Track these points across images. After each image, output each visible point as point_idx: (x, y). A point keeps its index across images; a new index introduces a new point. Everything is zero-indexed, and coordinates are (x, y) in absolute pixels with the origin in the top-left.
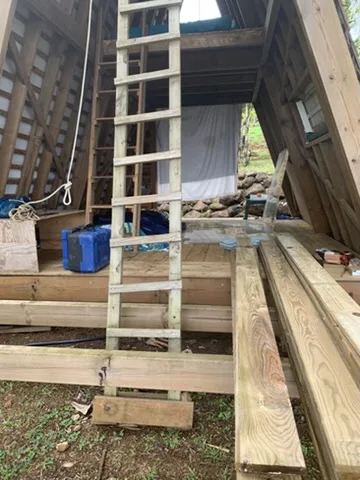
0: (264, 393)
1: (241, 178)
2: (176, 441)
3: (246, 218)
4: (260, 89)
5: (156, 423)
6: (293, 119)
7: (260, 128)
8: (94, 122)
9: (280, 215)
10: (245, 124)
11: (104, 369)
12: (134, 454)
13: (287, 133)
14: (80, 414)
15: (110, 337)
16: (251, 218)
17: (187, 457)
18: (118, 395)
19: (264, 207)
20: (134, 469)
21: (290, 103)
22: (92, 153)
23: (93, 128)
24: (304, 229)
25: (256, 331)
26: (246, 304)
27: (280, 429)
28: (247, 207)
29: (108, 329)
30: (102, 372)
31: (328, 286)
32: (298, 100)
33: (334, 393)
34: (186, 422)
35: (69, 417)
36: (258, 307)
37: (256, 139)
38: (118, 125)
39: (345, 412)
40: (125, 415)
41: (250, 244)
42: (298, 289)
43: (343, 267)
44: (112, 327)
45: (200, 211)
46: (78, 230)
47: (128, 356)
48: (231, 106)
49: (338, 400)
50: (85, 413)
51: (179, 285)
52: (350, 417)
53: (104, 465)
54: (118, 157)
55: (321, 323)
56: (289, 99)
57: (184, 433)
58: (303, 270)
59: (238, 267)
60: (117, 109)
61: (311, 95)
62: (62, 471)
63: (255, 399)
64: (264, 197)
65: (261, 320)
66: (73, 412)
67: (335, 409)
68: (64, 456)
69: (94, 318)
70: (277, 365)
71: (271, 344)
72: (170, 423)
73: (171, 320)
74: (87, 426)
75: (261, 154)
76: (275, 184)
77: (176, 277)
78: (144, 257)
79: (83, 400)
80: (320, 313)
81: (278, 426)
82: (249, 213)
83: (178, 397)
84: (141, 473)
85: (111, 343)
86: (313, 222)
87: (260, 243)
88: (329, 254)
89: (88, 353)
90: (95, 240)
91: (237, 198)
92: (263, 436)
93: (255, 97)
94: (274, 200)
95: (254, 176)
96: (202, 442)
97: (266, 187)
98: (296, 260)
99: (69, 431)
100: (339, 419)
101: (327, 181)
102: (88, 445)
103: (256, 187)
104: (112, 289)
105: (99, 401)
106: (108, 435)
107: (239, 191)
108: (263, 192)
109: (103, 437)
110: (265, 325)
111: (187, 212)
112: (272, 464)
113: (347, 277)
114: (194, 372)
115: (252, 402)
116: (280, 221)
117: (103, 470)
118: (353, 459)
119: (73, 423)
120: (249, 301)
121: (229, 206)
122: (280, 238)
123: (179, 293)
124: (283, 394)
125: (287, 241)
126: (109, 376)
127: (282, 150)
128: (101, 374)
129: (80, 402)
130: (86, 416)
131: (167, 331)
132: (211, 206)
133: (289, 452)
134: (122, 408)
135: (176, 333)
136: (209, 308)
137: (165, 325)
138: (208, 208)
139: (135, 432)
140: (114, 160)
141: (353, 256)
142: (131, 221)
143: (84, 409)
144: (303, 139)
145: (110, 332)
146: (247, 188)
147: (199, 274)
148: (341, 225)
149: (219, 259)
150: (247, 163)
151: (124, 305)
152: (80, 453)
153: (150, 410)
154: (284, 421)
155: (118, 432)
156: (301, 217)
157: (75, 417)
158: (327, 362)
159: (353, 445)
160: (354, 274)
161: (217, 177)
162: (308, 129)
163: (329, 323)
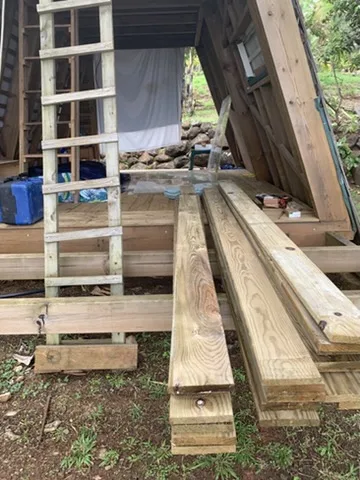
0: (199, 324)
1: (186, 128)
2: (121, 381)
3: (191, 169)
4: (202, 32)
5: (101, 366)
6: (235, 64)
7: (203, 77)
8: (22, 62)
9: (224, 165)
10: (189, 72)
11: (42, 317)
12: (79, 397)
13: (230, 78)
14: (22, 364)
15: (49, 287)
16: (197, 169)
17: (132, 395)
18: (61, 344)
19: (208, 157)
20: (79, 410)
21: (231, 45)
22: (22, 97)
23: (21, 69)
24: (247, 178)
25: (194, 269)
26: (186, 246)
27: (212, 354)
28: (192, 159)
29: (46, 279)
30: (41, 320)
31: (264, 226)
32: (240, 42)
33: (264, 320)
34: (130, 364)
35: (10, 369)
36: (197, 247)
37: (201, 89)
38: (44, 59)
39: (274, 334)
40: (69, 362)
41: (193, 191)
42: (236, 230)
43: (281, 210)
44: (51, 276)
45: (145, 163)
46: (11, 180)
47: (67, 302)
48: (172, 50)
49: (269, 325)
50: (28, 364)
51: (120, 231)
52: (278, 339)
53: (49, 410)
54: (46, 94)
55: (256, 259)
56: (230, 41)
57: (129, 374)
58: (241, 213)
59: (180, 213)
60: (42, 40)
61: (252, 36)
62: (5, 419)
63: (189, 329)
64: (209, 147)
65: (200, 259)
66: (15, 364)
67: (265, 332)
68: (7, 405)
69: (31, 269)
70: (213, 298)
71: (208, 280)
72: (115, 365)
73: (113, 266)
74: (31, 376)
75: (206, 104)
76: (219, 134)
77: (116, 223)
78: (85, 208)
79: (25, 352)
80: (255, 249)
81: (210, 351)
82: (194, 164)
83: (122, 340)
84: (87, 413)
85: (50, 293)
86: (255, 171)
87: (203, 191)
88: (268, 199)
89: (24, 302)
90: (29, 190)
91: (183, 149)
92: (195, 361)
93: (197, 39)
94: (218, 150)
95: (199, 126)
96: (147, 380)
97: (211, 138)
98: (236, 204)
99: (12, 382)
100: (268, 340)
101: (267, 127)
102: (31, 394)
103: (201, 138)
104: (47, 238)
105: (41, 351)
106: (52, 382)
107: (185, 142)
108: (208, 142)
109: (48, 384)
110: (203, 262)
111: (132, 164)
112: (203, 384)
113: (284, 219)
114: (135, 313)
115: (186, 332)
116: (224, 171)
117: (48, 415)
118: (278, 373)
119: (16, 374)
120: (189, 243)
121: (175, 157)
122: (222, 185)
123: (120, 239)
124: (217, 323)
125: (228, 188)
126: (48, 324)
127: (225, 97)
128: (39, 323)
129: (22, 354)
130: (29, 366)
131: (109, 277)
132: (157, 158)
133: (219, 373)
134: (65, 356)
135: (116, 279)
136: (151, 253)
137: (107, 272)
138: (154, 160)
139: (80, 377)
140: (42, 98)
141: (290, 200)
142: (70, 172)
143: (27, 361)
144: (244, 83)
145: (48, 282)
146: (192, 138)
147: (143, 222)
148: (280, 171)
149: (163, 208)
150: (192, 113)
151: (62, 255)
152: (23, 402)
153: (94, 355)
154: (216, 347)
155: (63, 379)
156: (243, 167)
157: (18, 369)
158: (260, 293)
159: (279, 362)
160: (290, 216)
161: (161, 126)
162: (249, 73)
163: (263, 258)
